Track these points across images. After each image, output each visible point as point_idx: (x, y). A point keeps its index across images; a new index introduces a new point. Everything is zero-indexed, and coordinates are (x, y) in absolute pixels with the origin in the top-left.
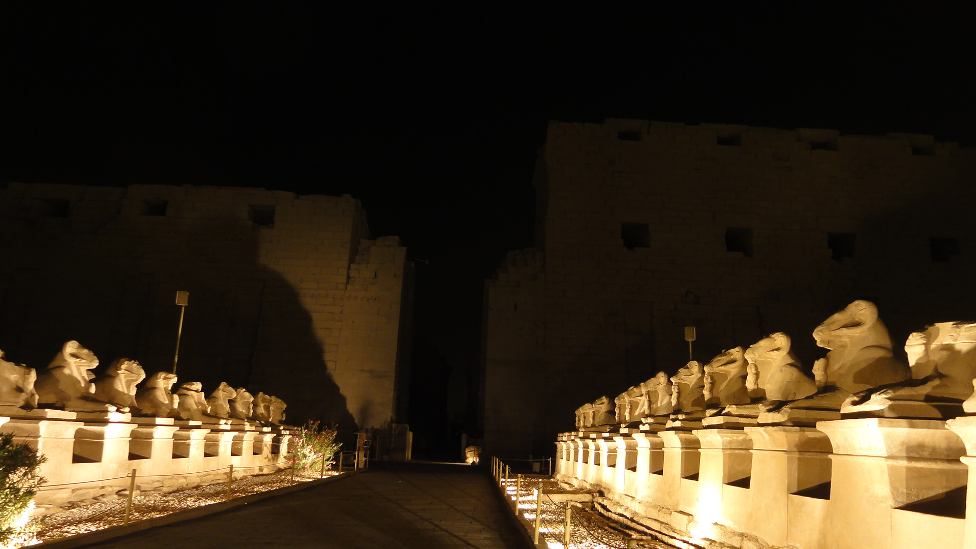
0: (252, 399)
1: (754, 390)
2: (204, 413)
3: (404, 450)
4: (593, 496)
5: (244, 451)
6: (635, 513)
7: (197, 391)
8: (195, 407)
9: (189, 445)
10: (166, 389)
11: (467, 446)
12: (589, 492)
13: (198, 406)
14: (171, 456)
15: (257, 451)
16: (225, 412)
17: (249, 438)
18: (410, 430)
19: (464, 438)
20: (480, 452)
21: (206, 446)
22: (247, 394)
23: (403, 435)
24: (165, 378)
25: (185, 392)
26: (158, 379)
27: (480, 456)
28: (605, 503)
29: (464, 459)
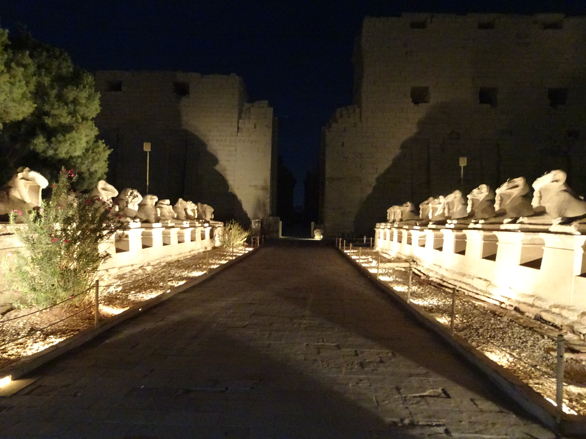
0: (196, 207)
1: (538, 207)
2: (173, 218)
3: (278, 232)
4: (410, 263)
5: (197, 239)
6: (444, 277)
7: (167, 205)
8: (168, 214)
9: (170, 237)
10: (152, 205)
11: (315, 229)
12: (406, 261)
13: (169, 214)
15: (203, 238)
16: (184, 216)
17: (199, 231)
18: (280, 220)
19: (313, 224)
20: (323, 232)
21: (179, 237)
22: (193, 205)
23: (277, 223)
24: (151, 199)
25: (161, 205)
26: (147, 199)
28: (419, 268)
29: (313, 237)
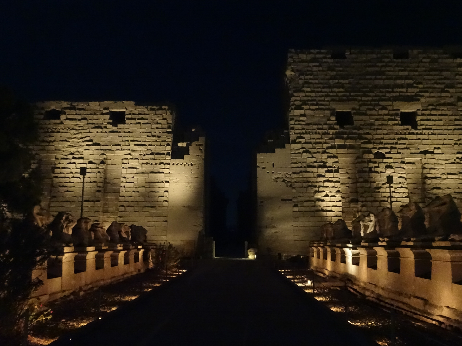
0: (130, 230)
3: (211, 252)
4: (345, 282)
5: (130, 261)
10: (86, 228)
11: (248, 249)
12: (341, 280)
14: (95, 269)
16: (118, 239)
17: (132, 253)
18: (214, 241)
19: (246, 243)
20: (256, 251)
22: (127, 227)
23: (210, 243)
24: (85, 222)
25: (95, 229)
26: (81, 223)
27: (256, 254)
28: (355, 287)
29: (247, 256)
